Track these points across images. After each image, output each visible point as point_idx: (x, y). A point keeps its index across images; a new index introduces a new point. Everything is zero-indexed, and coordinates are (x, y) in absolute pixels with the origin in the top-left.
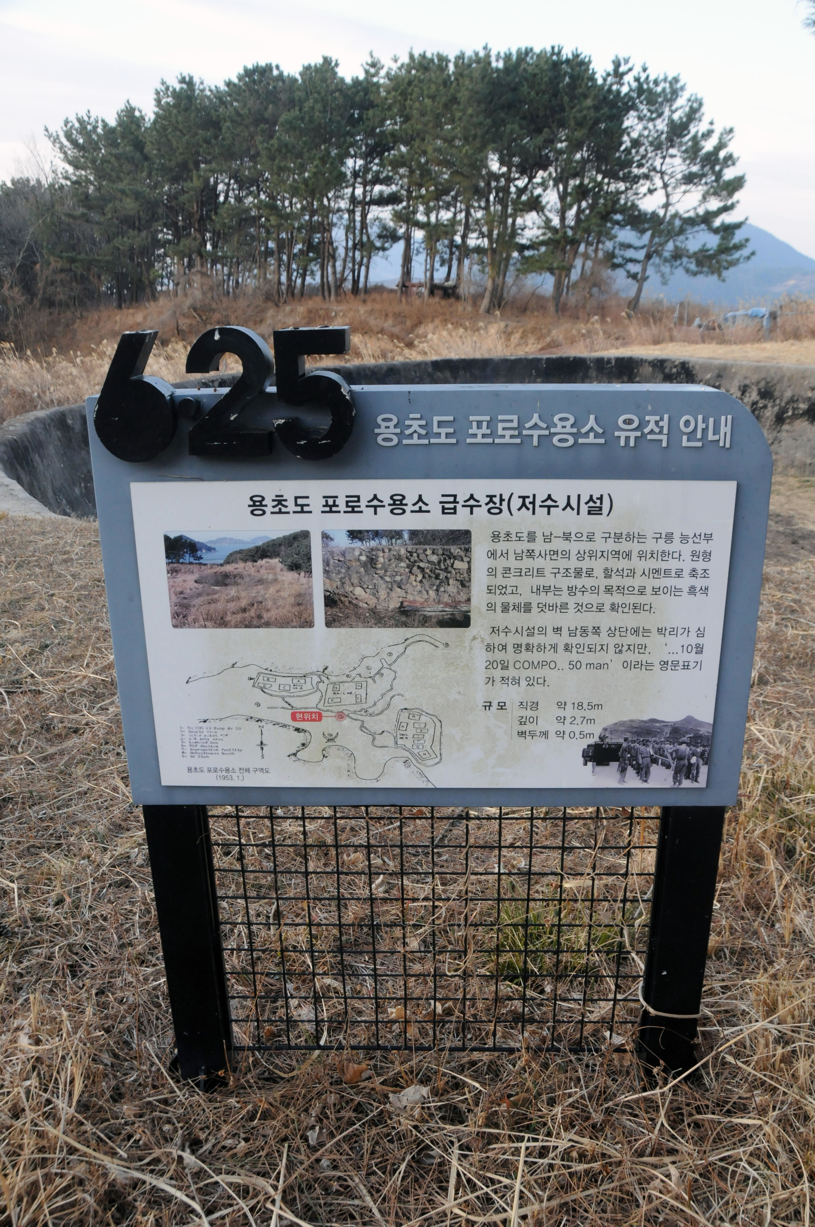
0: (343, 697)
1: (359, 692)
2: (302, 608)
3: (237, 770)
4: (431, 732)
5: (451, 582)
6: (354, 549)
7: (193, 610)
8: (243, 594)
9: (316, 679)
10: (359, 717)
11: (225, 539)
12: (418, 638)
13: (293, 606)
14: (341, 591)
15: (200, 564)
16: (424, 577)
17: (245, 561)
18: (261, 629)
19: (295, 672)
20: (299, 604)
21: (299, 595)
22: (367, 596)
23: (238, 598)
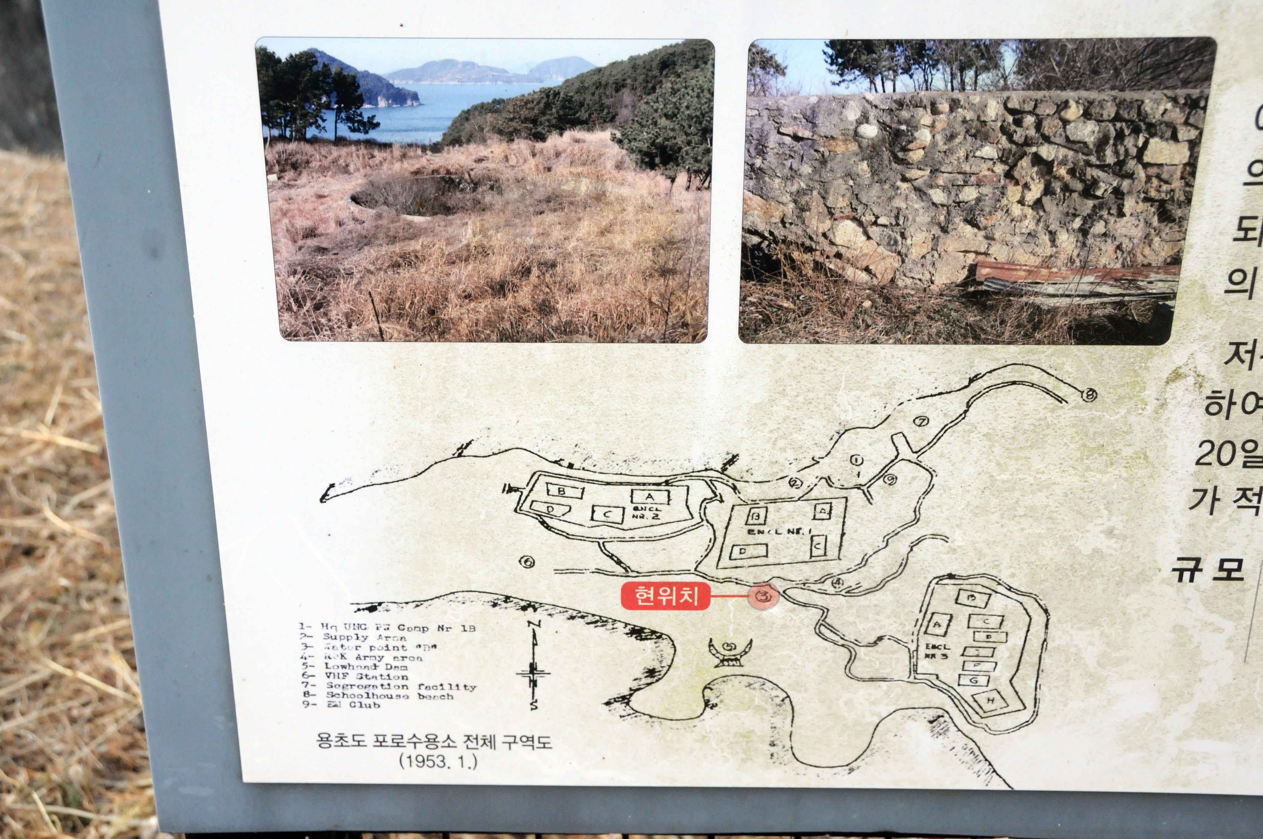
0: (773, 541)
1: (820, 528)
2: (673, 283)
3: (459, 739)
4: (1016, 640)
5: (1129, 204)
6: (843, 103)
7: (346, 286)
8: (498, 239)
9: (700, 491)
10: (817, 599)
11: (448, 64)
12: (1008, 375)
13: (647, 276)
14: (794, 233)
15: (370, 144)
16: (1048, 191)
17: (510, 136)
18: (548, 346)
19: (642, 469)
20: (665, 272)
21: (669, 244)
22: (868, 247)
23: (484, 252)
